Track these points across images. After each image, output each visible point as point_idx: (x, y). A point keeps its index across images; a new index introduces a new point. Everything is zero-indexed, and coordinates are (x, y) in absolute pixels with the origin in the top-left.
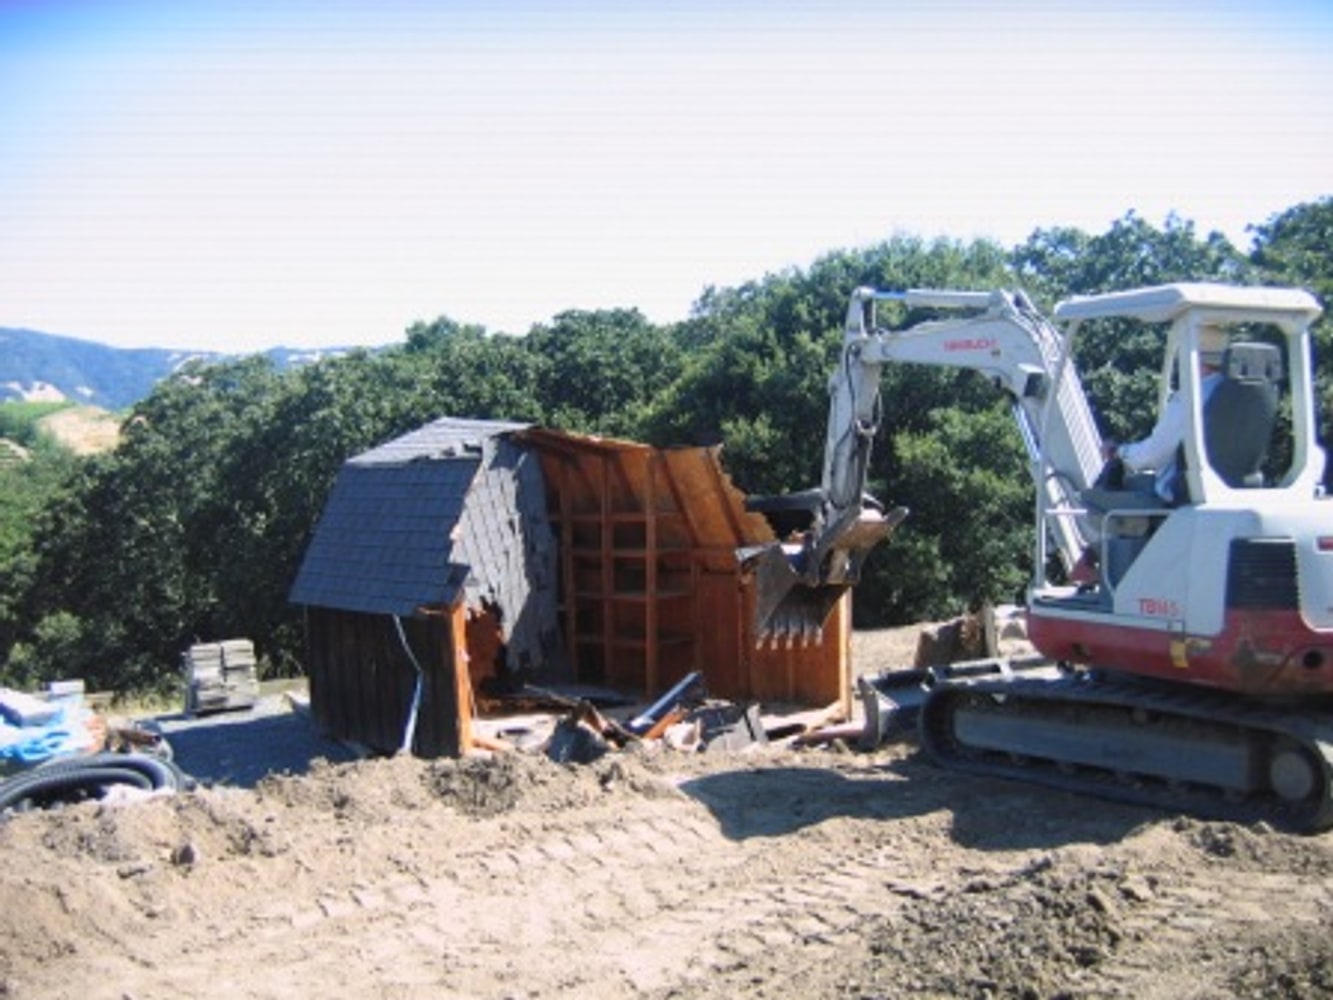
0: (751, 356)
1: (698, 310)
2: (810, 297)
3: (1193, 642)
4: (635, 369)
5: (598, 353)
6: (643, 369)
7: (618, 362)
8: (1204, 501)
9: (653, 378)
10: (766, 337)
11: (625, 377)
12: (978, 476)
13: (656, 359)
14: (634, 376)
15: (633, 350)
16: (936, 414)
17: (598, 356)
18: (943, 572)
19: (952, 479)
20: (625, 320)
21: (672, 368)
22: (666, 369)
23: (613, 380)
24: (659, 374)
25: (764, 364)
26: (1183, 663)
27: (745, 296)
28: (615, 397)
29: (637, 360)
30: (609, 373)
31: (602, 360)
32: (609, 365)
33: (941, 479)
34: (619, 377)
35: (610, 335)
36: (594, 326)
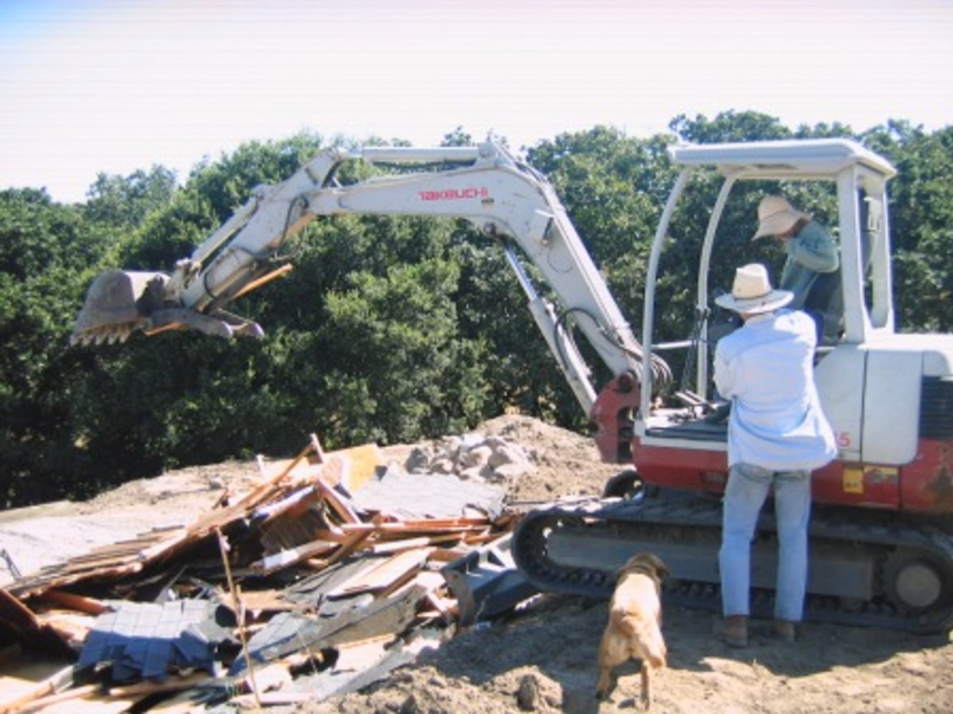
0: (191, 226)
1: (92, 193)
2: (238, 178)
3: (874, 471)
4: (53, 238)
5: (18, 224)
6: (60, 238)
7: (37, 234)
8: (862, 342)
9: (69, 248)
10: (201, 210)
11: (44, 245)
12: (395, 328)
13: (70, 230)
14: (53, 245)
15: (50, 222)
16: (353, 276)
17: (19, 227)
18: (371, 406)
19: (373, 330)
20: (34, 197)
21: (85, 239)
22: (80, 240)
23: (32, 248)
24: (74, 244)
25: (201, 233)
26: (859, 489)
27: (134, 183)
28: (36, 263)
29: (52, 231)
30: (30, 242)
31: (23, 230)
32: (28, 235)
33: (365, 329)
34: (38, 245)
35: (25, 210)
36: (8, 201)
